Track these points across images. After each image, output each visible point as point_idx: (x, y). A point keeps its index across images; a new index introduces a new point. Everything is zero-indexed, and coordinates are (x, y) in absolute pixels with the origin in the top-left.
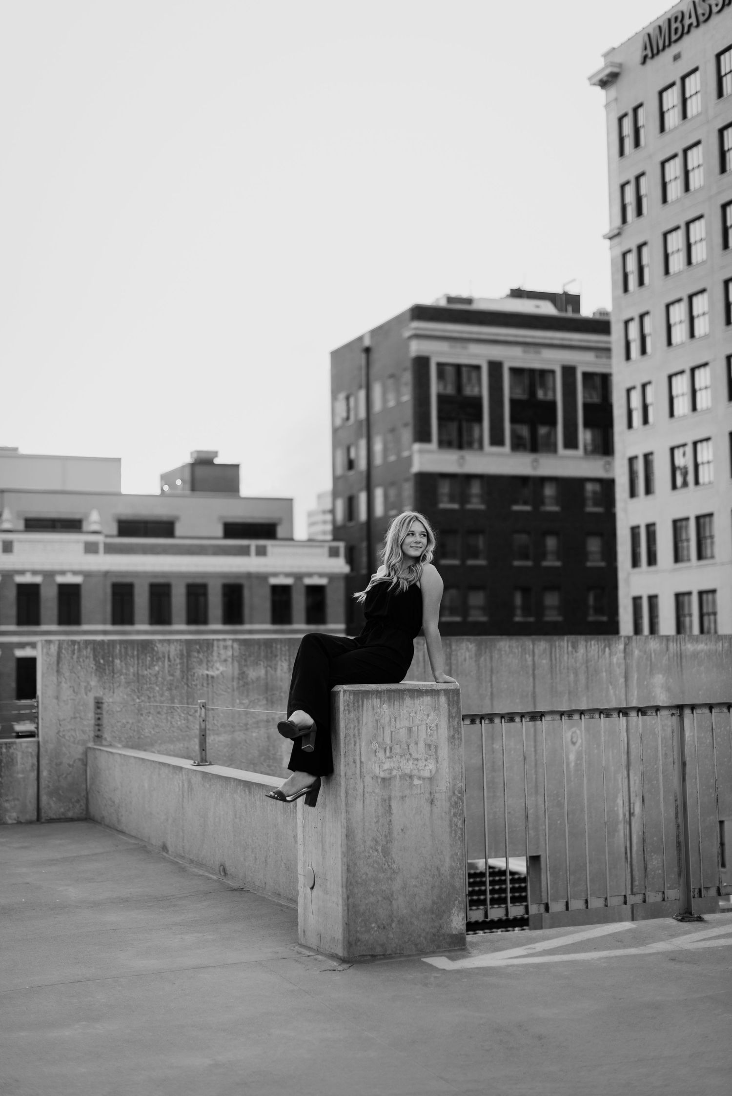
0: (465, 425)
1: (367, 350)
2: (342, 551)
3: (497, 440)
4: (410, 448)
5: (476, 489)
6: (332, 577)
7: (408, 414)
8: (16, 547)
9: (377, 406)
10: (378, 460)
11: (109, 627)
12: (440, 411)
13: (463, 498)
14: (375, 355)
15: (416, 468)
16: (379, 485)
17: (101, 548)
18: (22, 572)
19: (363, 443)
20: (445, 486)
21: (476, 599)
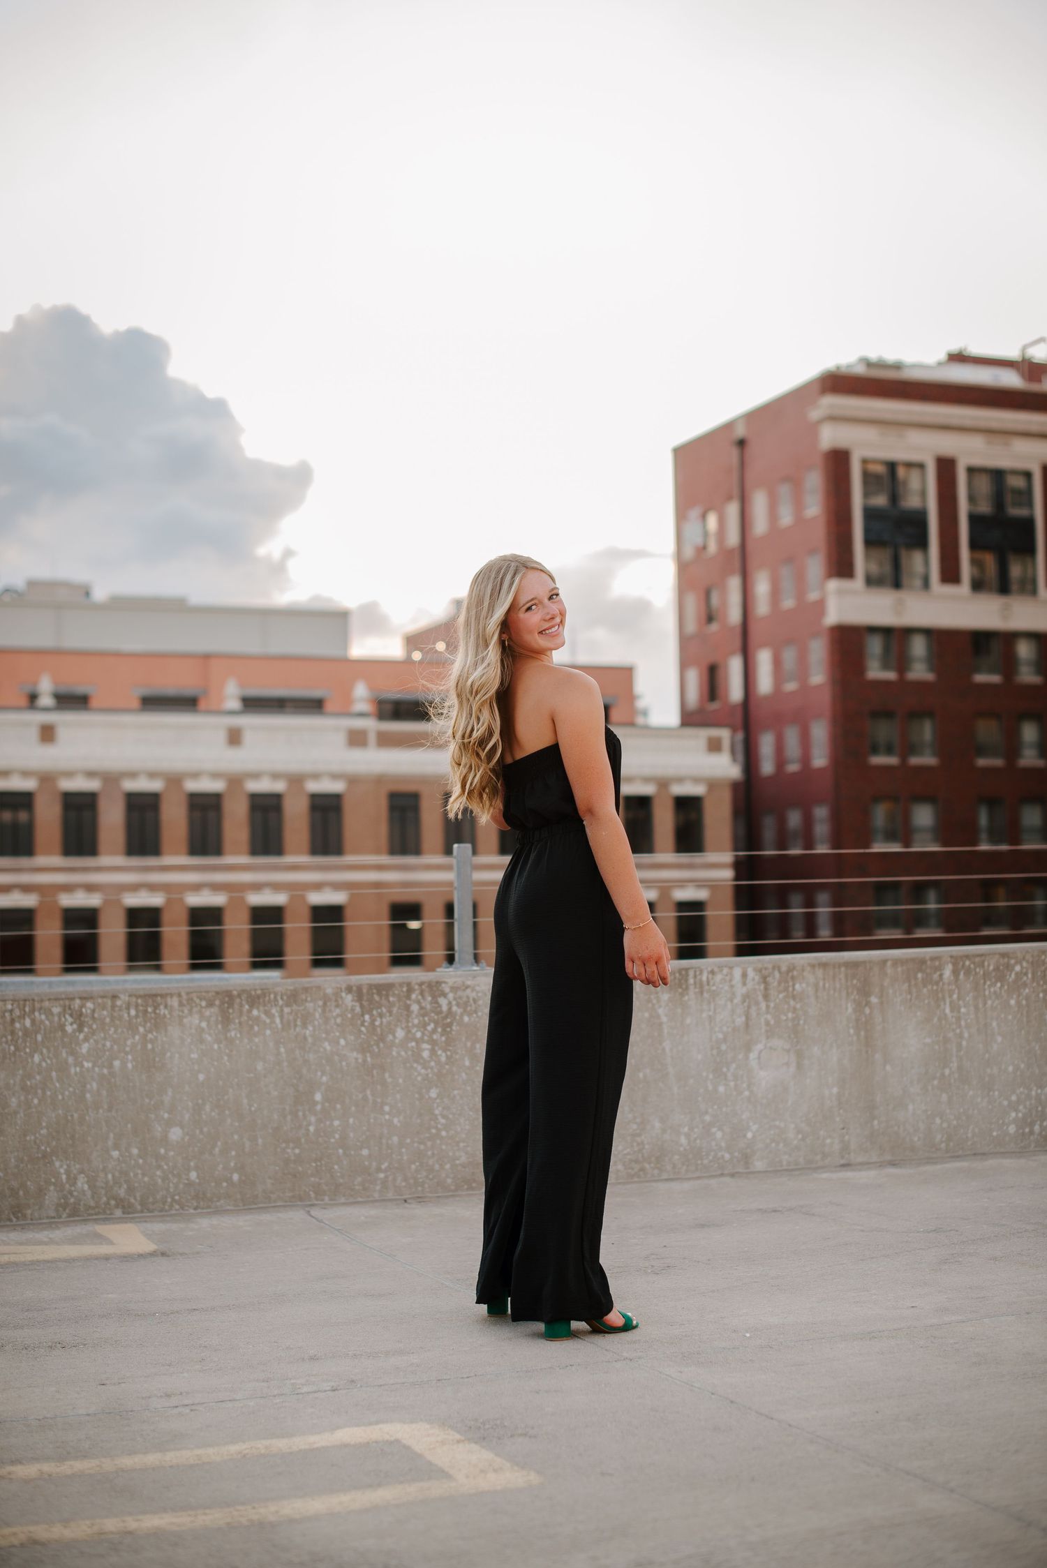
0: (903, 553)
1: (742, 443)
2: (726, 743)
3: (950, 575)
4: (822, 587)
5: (919, 647)
6: (713, 784)
7: (819, 535)
8: (248, 737)
9: (760, 525)
10: (762, 607)
11: (385, 859)
12: (867, 530)
13: (902, 663)
14: (753, 450)
15: (833, 616)
16: (763, 645)
17: (372, 738)
18: (256, 776)
19: (734, 583)
20: (875, 646)
21: (923, 816)
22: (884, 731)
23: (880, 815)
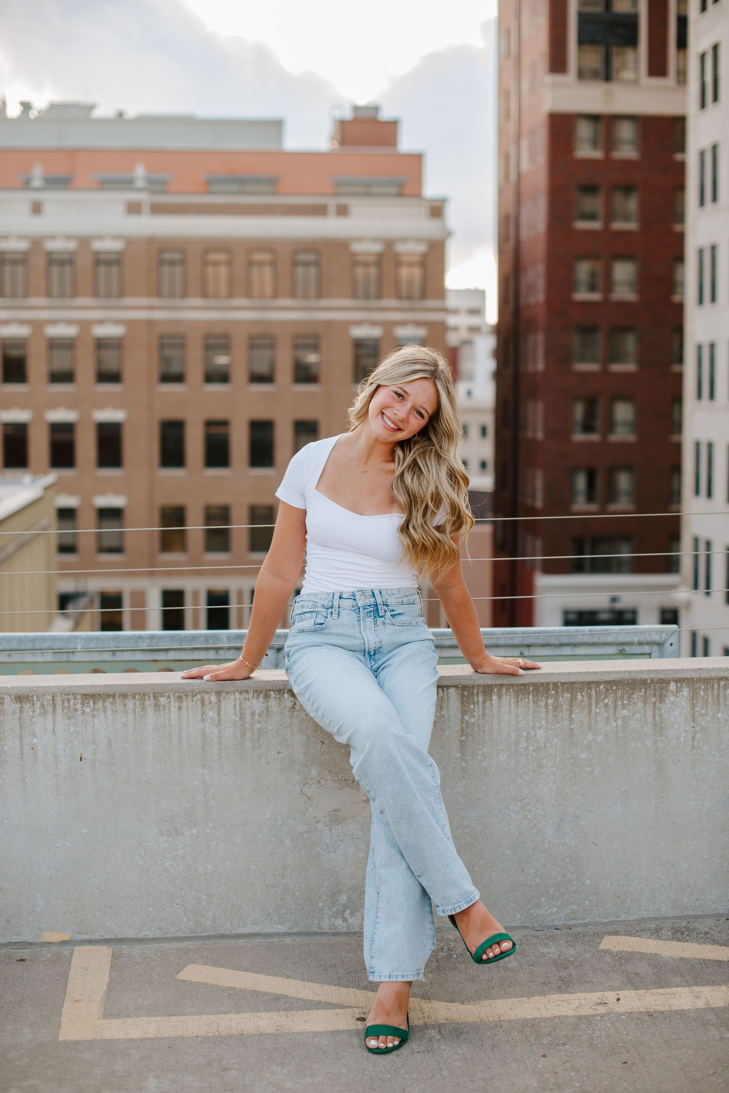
0: (615, 51)
3: (657, 69)
5: (626, 131)
6: (432, 243)
12: (582, 31)
13: (610, 143)
17: (146, 208)
18: (53, 238)
20: (585, 130)
21: (623, 272)
22: (593, 203)
23: (583, 270)
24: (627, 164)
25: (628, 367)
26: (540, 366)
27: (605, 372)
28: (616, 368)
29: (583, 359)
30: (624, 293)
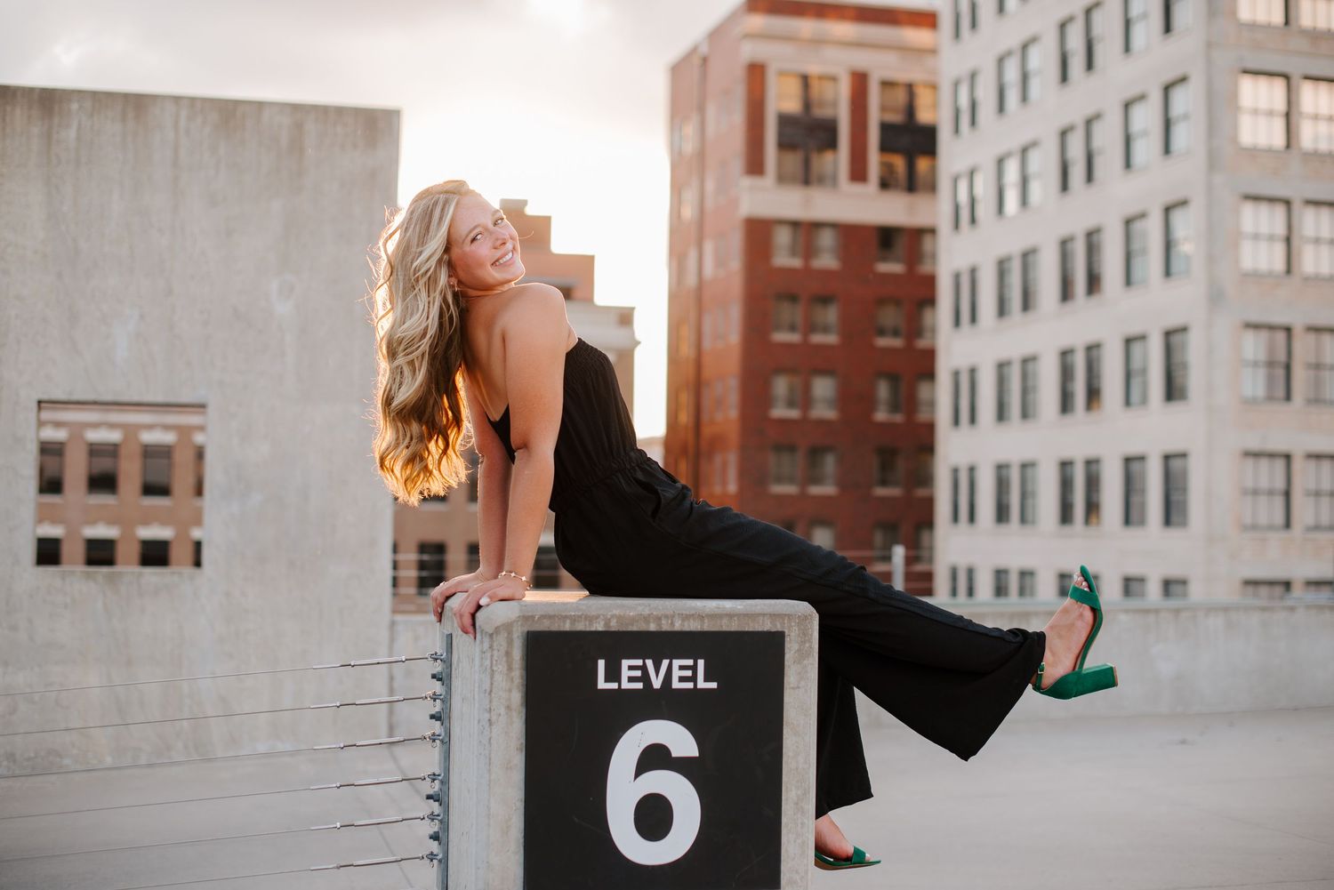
0: (814, 154)
1: (703, 59)
3: (859, 174)
4: (738, 184)
5: (827, 239)
6: (621, 353)
7: (739, 140)
9: (711, 132)
12: (781, 134)
13: (809, 251)
14: (712, 66)
15: (745, 210)
16: (710, 237)
19: (693, 181)
20: (783, 237)
21: (823, 388)
22: (787, 312)
23: (781, 386)
24: (826, 274)
25: (827, 489)
26: (732, 488)
27: (803, 496)
28: (815, 490)
29: (780, 480)
30: (824, 411)
